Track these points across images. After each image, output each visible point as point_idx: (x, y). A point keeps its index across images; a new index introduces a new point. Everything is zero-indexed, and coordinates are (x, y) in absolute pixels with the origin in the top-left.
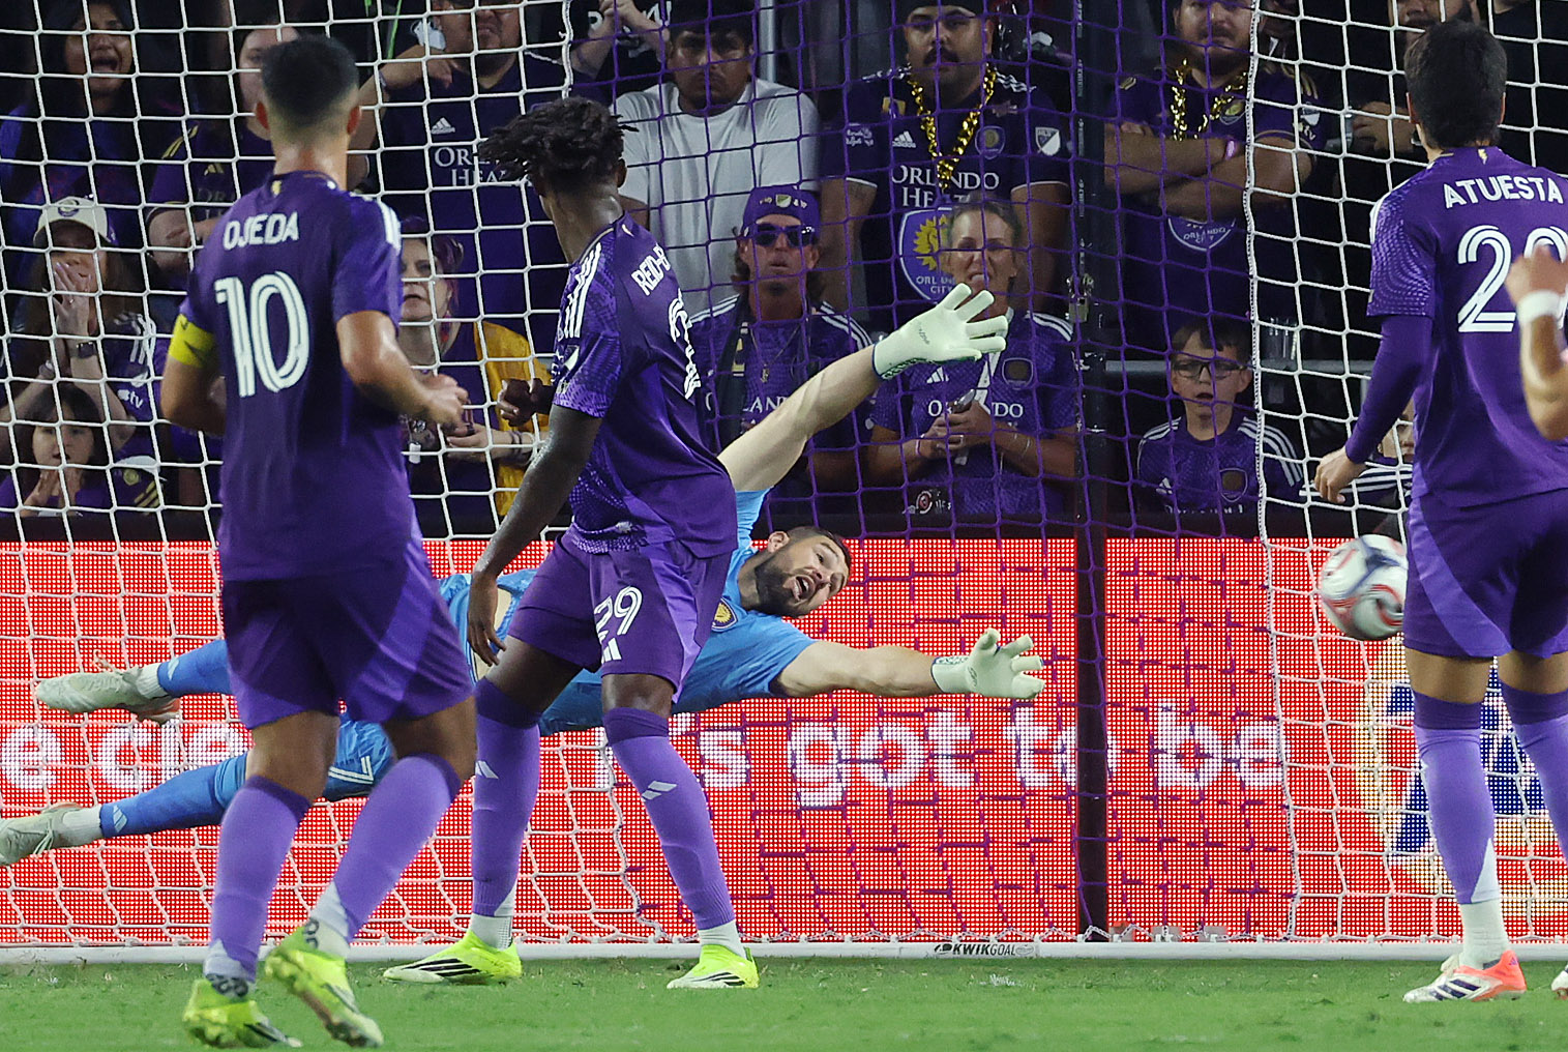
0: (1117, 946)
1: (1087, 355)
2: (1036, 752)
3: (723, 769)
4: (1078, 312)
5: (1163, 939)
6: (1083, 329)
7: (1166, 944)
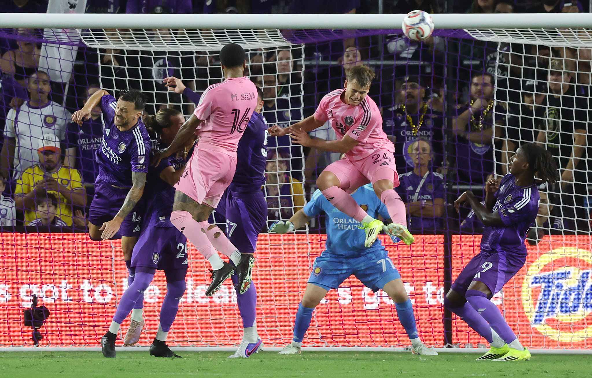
0: (454, 349)
1: (447, 183)
2: (433, 294)
3: (344, 299)
4: (445, 171)
5: (468, 347)
6: (447, 176)
7: (468, 349)
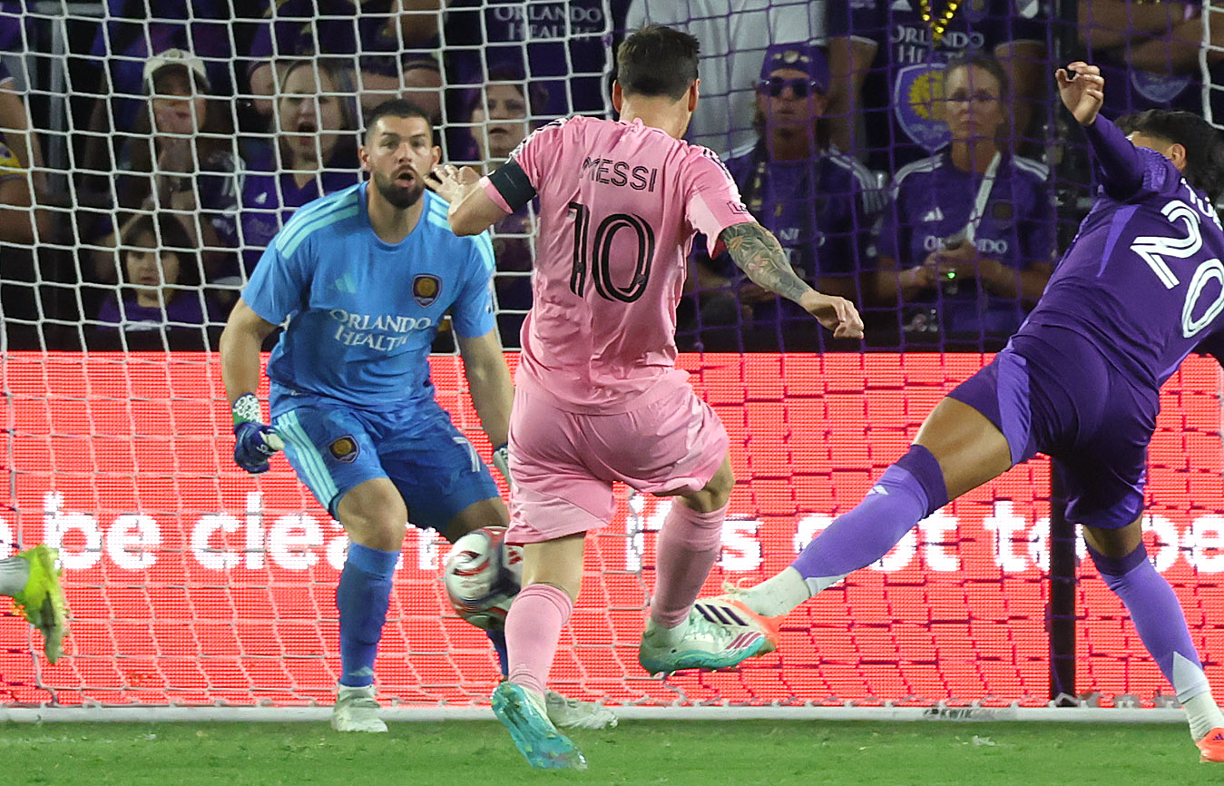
0: (1083, 711)
1: (1062, 192)
2: (1014, 540)
3: (739, 554)
4: (1052, 155)
5: (1125, 705)
6: (1058, 170)
7: (1126, 711)
